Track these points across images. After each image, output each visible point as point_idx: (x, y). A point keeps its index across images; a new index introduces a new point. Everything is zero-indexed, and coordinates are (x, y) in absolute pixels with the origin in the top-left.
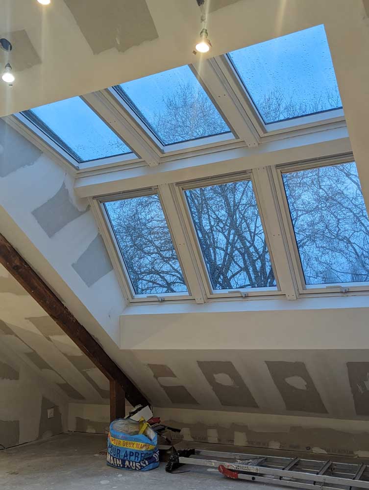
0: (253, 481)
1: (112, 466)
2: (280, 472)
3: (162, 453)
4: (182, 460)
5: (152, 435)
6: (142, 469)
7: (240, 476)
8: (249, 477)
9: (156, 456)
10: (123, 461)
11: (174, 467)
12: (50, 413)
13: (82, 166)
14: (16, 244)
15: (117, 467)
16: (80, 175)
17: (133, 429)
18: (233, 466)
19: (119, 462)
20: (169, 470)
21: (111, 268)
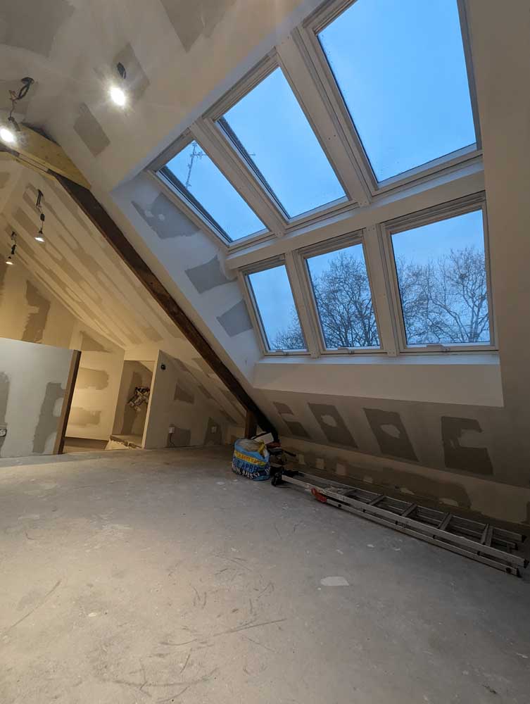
0: (339, 508)
1: (234, 472)
2: (364, 505)
3: (273, 470)
4: (284, 478)
5: (266, 454)
6: (254, 478)
7: (329, 501)
8: (336, 504)
9: (268, 471)
10: (241, 470)
11: (278, 483)
15: (238, 474)
16: (232, 251)
17: (255, 447)
18: (324, 491)
19: (239, 470)
20: (274, 484)
21: (251, 327)
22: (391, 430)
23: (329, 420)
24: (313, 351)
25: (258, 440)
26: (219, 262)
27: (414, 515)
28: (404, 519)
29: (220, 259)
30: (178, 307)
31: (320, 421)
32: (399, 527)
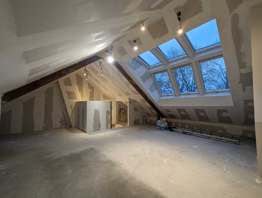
0: (190, 135)
1: (158, 129)
2: (197, 133)
3: (168, 127)
4: (173, 129)
5: (166, 124)
6: (164, 130)
7: (187, 133)
8: (189, 134)
9: (167, 128)
10: (160, 128)
11: (171, 130)
12: (145, 118)
13: (150, 67)
14: (137, 84)
15: (159, 129)
16: (149, 69)
17: (162, 122)
18: (185, 131)
19: (159, 128)
20: (170, 131)
21: (157, 89)
22: (202, 114)
23: (183, 113)
24: (177, 94)
25: (162, 120)
26: (147, 73)
27: (211, 134)
28: (208, 135)
29: (147, 71)
30: (138, 87)
31: (180, 113)
32: (207, 137)
